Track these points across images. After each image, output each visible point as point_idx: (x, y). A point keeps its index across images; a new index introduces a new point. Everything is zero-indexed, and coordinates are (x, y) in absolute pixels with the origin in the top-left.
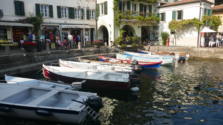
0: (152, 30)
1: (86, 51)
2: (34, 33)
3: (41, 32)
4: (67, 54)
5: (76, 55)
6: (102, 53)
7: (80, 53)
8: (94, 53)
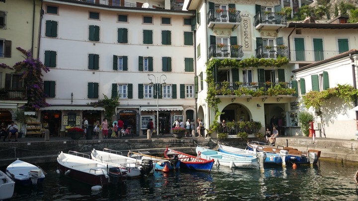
0: (290, 110)
1: (157, 142)
2: (107, 118)
3: (116, 117)
4: (126, 145)
5: (139, 147)
6: (185, 146)
7: (147, 144)
8: (170, 145)
